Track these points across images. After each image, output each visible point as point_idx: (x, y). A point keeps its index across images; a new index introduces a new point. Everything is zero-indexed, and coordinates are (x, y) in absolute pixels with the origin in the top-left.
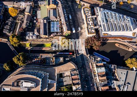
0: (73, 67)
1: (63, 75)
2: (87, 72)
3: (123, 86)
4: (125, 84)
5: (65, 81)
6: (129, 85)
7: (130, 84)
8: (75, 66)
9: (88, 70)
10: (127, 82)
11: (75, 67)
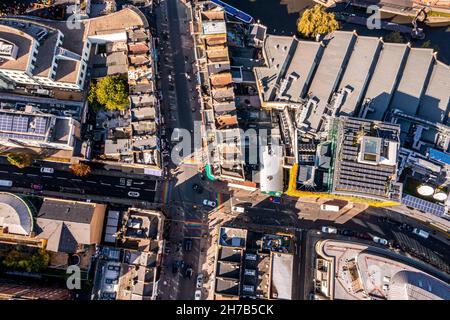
0: (136, 20)
1: (109, 49)
2: (181, 49)
3: (276, 80)
4: (283, 76)
5: (112, 64)
6: (295, 78)
7: (298, 77)
8: (142, 17)
9: (185, 43)
10: (290, 71)
11: (143, 20)
